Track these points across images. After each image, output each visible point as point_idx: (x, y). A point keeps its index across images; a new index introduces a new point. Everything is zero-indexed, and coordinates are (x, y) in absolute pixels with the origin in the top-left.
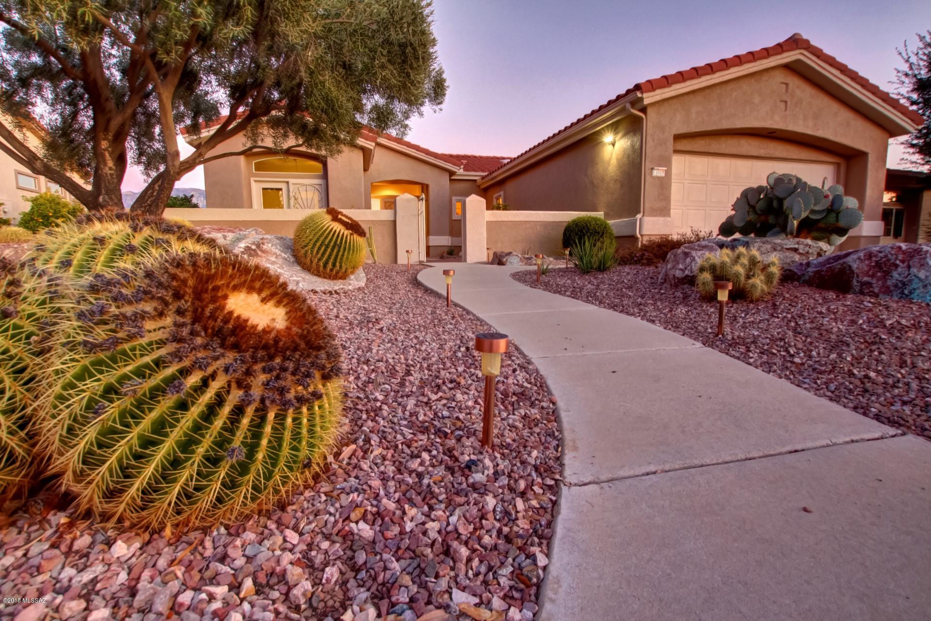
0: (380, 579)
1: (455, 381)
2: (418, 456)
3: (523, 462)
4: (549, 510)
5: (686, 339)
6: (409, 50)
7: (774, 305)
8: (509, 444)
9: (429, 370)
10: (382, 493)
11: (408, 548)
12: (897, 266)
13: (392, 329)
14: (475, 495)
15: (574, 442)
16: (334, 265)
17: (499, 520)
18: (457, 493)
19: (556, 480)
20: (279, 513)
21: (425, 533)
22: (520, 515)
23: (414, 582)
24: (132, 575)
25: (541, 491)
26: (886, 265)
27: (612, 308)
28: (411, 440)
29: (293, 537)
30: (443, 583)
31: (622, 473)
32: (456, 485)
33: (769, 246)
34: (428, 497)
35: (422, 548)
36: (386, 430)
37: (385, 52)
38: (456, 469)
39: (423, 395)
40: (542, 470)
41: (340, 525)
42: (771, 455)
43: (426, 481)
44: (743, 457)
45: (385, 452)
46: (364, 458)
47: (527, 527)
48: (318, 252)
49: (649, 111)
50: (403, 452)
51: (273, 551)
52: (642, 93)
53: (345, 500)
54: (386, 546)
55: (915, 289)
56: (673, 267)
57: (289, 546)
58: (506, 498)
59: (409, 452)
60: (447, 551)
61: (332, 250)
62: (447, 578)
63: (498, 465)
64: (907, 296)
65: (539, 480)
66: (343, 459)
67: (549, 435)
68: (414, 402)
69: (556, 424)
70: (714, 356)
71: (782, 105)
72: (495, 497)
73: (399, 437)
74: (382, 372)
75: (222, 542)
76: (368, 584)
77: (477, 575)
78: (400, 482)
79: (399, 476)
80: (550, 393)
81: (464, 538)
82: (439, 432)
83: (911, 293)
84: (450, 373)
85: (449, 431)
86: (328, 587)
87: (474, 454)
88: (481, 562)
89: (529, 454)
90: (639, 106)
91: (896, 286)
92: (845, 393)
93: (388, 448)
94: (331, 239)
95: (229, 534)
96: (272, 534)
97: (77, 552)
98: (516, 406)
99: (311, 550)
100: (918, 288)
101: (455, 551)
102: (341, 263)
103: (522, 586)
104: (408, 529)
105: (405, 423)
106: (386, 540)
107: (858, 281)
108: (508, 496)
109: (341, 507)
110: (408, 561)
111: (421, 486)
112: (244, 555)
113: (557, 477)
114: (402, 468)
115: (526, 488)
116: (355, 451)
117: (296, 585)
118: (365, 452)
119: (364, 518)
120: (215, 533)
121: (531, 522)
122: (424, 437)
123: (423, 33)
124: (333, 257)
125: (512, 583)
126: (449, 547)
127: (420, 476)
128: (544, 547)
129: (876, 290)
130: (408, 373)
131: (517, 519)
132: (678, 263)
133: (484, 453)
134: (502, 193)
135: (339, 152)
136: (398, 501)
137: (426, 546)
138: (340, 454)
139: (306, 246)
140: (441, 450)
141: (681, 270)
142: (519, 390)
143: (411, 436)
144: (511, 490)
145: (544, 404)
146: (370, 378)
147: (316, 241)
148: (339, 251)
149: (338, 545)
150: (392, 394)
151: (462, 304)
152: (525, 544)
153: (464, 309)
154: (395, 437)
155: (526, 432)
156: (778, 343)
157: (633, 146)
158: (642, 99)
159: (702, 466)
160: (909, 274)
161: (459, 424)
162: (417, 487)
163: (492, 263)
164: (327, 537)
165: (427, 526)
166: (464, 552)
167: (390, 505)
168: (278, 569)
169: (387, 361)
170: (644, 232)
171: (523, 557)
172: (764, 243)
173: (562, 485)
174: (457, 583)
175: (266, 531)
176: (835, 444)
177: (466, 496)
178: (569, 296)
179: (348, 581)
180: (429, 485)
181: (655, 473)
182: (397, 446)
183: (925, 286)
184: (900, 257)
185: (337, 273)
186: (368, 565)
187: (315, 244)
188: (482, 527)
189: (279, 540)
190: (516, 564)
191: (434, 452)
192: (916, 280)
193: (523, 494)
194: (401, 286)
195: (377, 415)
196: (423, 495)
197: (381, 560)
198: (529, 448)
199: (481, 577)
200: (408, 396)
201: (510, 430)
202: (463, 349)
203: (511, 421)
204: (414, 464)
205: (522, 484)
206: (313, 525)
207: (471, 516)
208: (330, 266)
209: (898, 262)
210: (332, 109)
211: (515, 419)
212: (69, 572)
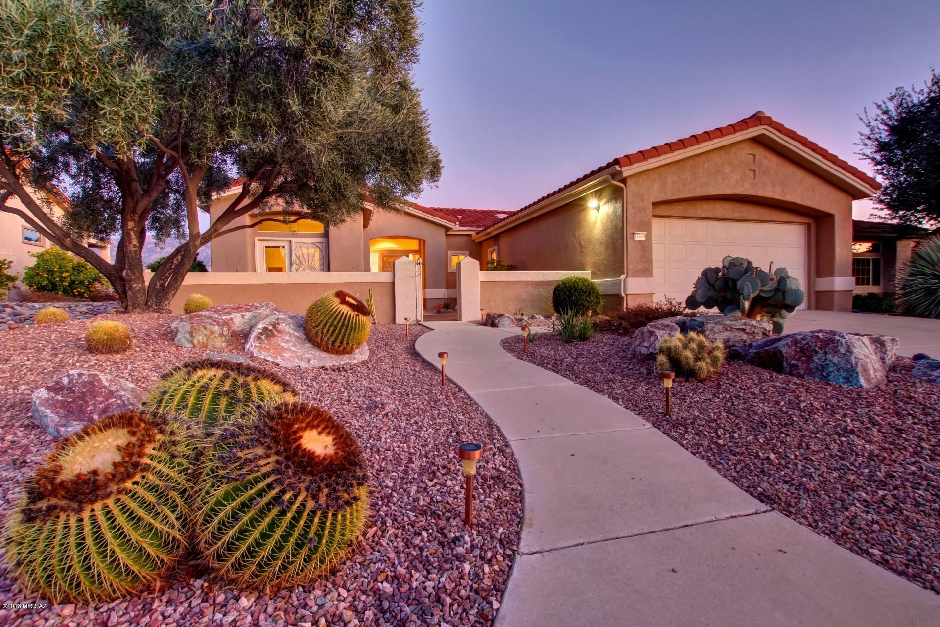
0: (399, 617)
1: (447, 467)
2: (420, 534)
3: (492, 537)
4: (506, 572)
5: (640, 419)
6: (409, 156)
7: (719, 384)
8: (483, 523)
9: (427, 457)
10: (396, 562)
11: (414, 599)
12: (816, 352)
13: (396, 414)
14: (457, 563)
15: (531, 520)
16: (342, 342)
17: (472, 580)
18: (446, 562)
19: (513, 551)
20: (333, 578)
21: (425, 589)
22: (486, 576)
23: (418, 619)
24: (254, 618)
25: (502, 559)
26: (808, 351)
27: (586, 383)
28: (414, 522)
29: (344, 593)
30: (436, 619)
31: (559, 545)
32: (445, 556)
33: (720, 327)
34: (427, 564)
35: (423, 599)
36: (396, 514)
37: (388, 158)
38: (446, 543)
39: (422, 482)
40: (505, 543)
41: (371, 585)
42: (669, 529)
43: (425, 553)
44: (648, 531)
45: (396, 532)
46: (383, 536)
47: (489, 584)
48: (327, 332)
49: (629, 182)
50: (409, 531)
51: (333, 601)
52: (621, 167)
53: (373, 568)
54: (401, 598)
55: (831, 372)
56: (640, 345)
57: (341, 598)
58: (477, 565)
59: (413, 531)
60: (439, 600)
61: (341, 330)
62: (438, 616)
63: (474, 540)
64: (826, 377)
65: (501, 551)
66: (369, 538)
67: (514, 514)
68: (415, 488)
69: (520, 504)
70: (658, 436)
71: (751, 174)
72: (470, 564)
73: (406, 519)
74: (391, 461)
75: (302, 597)
76: (391, 621)
77: (456, 614)
78: (408, 554)
79: (407, 550)
80: (519, 475)
81: (448, 591)
82: (434, 514)
83: (828, 375)
84: (443, 459)
85: (441, 514)
86: (368, 623)
87: (458, 531)
88: (459, 606)
89: (497, 531)
90: (619, 178)
91: (817, 369)
92: (746, 473)
93: (398, 528)
94: (340, 320)
95: (304, 591)
96: (331, 591)
97: (219, 604)
98: (492, 489)
99: (355, 601)
100: (833, 371)
101: (443, 600)
102: (348, 341)
103: (482, 620)
104: (414, 587)
105: (409, 507)
106: (401, 593)
107: (787, 364)
108: (479, 563)
109: (371, 572)
110: (415, 607)
111: (422, 557)
112: (316, 604)
113: (514, 548)
114: (409, 544)
115: (492, 557)
116: (377, 531)
117: (349, 622)
118: (383, 532)
119: (386, 580)
120: (297, 591)
121: (493, 581)
122: (423, 519)
123: (421, 143)
124: (340, 336)
125: (477, 619)
126: (439, 597)
127: (421, 549)
128: (499, 597)
129: (802, 372)
130: (410, 461)
131: (483, 579)
132: (644, 341)
133: (466, 531)
134: (496, 248)
135: (343, 221)
136: (407, 568)
137: (426, 597)
138: (366, 534)
139: (317, 326)
140: (435, 529)
141: (646, 347)
142: (496, 474)
143: (414, 518)
144: (482, 558)
145: (514, 487)
146: (381, 467)
147: (326, 323)
148: (346, 330)
149: (371, 597)
150: (399, 480)
151: (455, 380)
152: (488, 595)
153: (457, 386)
154: (403, 519)
155: (496, 513)
156: (711, 424)
157: (615, 212)
158: (620, 172)
159: (617, 538)
160: (826, 359)
161: (449, 507)
162: (419, 558)
163: (484, 324)
164: (364, 592)
165: (426, 584)
166: (448, 600)
167: (402, 570)
168: (338, 612)
169: (393, 450)
170: (628, 292)
171: (485, 603)
172: (716, 324)
173: (517, 554)
174: (444, 619)
175: (327, 589)
176: (717, 520)
177: (451, 563)
178: (550, 369)
179: (379, 619)
180: (427, 556)
181: (582, 544)
182: (404, 527)
183: (838, 370)
184: (819, 344)
185: (345, 349)
186: (391, 610)
187: (325, 325)
188: (460, 584)
189: (336, 595)
190: (480, 608)
191: (431, 531)
192: (832, 365)
193: (489, 562)
194: (400, 358)
195: (389, 501)
196: (423, 563)
197: (398, 606)
198: (498, 526)
199: (458, 616)
200: (411, 483)
201: (485, 511)
202: (454, 434)
203: (486, 503)
204: (417, 541)
205: (489, 554)
206: (355, 585)
207: (454, 577)
208: (338, 344)
209: (817, 349)
210: (339, 192)
211: (490, 501)
212: (219, 616)
